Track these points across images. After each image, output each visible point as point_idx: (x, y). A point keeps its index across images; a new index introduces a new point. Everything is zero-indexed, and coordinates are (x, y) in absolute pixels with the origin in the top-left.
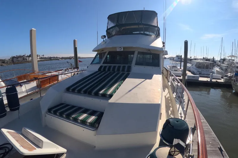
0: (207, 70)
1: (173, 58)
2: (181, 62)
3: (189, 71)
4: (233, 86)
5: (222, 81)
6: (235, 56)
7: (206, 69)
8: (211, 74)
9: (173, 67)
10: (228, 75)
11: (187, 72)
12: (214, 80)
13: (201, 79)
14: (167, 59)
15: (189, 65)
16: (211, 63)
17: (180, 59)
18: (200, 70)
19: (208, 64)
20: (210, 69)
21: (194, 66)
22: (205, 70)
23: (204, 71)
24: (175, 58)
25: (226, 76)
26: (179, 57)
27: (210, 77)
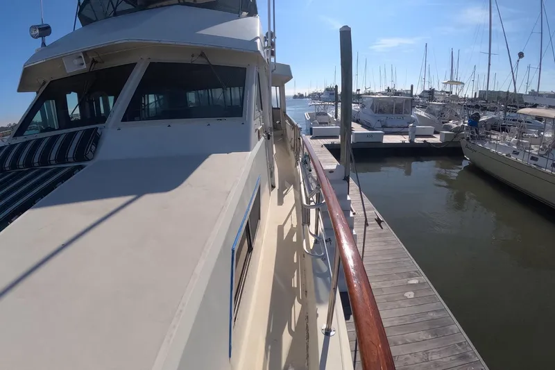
0: (399, 116)
1: (319, 94)
2: (336, 101)
3: (357, 122)
4: (465, 150)
5: (437, 139)
6: (457, 82)
7: (396, 113)
8: (411, 125)
9: (318, 114)
10: (450, 126)
11: (354, 125)
12: (418, 140)
13: (389, 139)
14: (306, 97)
15: (355, 107)
16: (407, 100)
17: (334, 97)
18: (383, 117)
19: (400, 102)
20: (406, 113)
21: (368, 108)
22: (394, 116)
23: (394, 120)
24: (322, 94)
25: (448, 128)
26: (331, 92)
27: (410, 133)
